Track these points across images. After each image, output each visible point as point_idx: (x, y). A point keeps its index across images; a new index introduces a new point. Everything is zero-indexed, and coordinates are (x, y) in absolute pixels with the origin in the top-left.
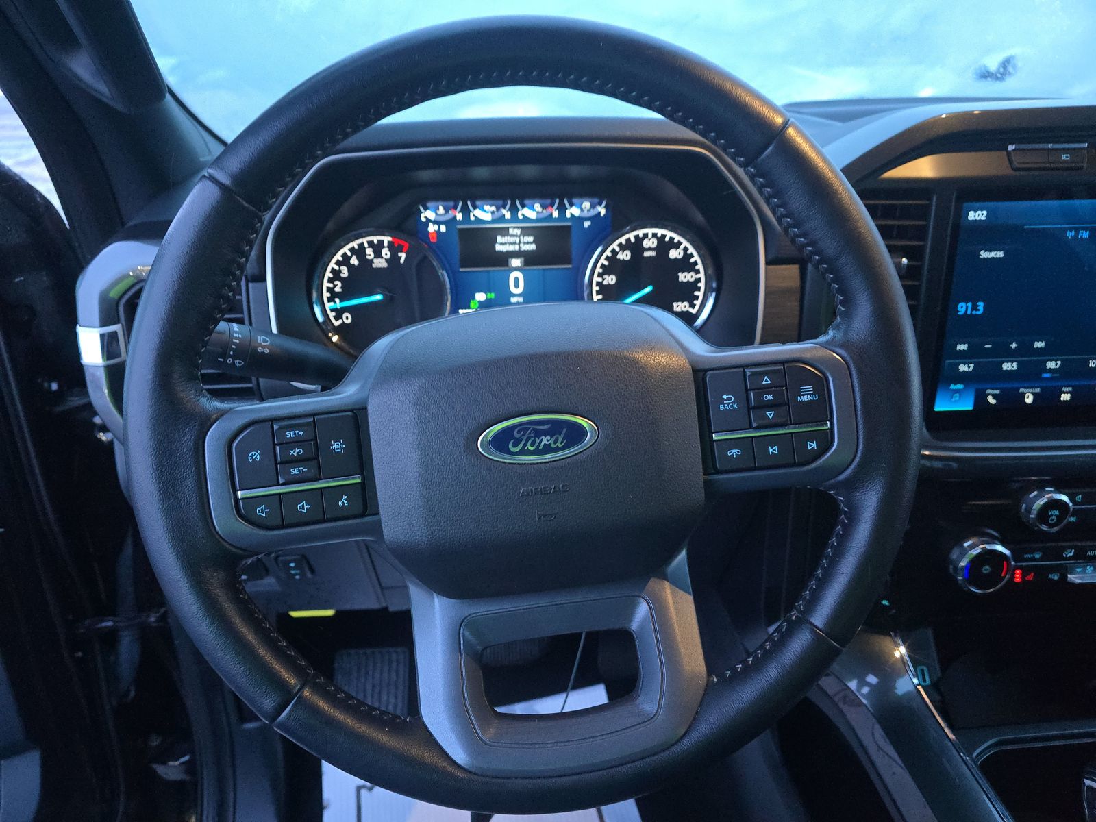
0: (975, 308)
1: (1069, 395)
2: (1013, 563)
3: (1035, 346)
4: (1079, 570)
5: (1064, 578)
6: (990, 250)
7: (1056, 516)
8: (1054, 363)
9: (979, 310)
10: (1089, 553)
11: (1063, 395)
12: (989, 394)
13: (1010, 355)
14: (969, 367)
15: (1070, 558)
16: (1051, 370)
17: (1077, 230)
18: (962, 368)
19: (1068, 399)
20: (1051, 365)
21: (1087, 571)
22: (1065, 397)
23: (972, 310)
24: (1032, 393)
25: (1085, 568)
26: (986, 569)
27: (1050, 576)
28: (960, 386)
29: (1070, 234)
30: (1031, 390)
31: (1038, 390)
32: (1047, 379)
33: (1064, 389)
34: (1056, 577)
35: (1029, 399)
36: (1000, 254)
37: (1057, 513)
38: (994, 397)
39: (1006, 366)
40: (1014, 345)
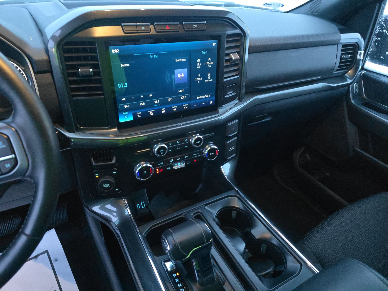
0: (124, 85)
1: (164, 111)
2: (153, 168)
3: (149, 96)
4: (176, 165)
5: (172, 168)
6: (124, 64)
7: (162, 151)
8: (157, 101)
9: (126, 86)
10: (177, 159)
11: (162, 111)
12: (138, 114)
13: (142, 100)
14: (128, 106)
15: (172, 162)
16: (156, 104)
17: (153, 55)
18: (126, 107)
19: (164, 112)
20: (156, 102)
21: (178, 165)
22: (163, 112)
23: (123, 86)
24: (152, 112)
25: (177, 164)
26: (145, 172)
27: (168, 169)
28: (126, 113)
29: (151, 56)
30: (152, 111)
31: (154, 111)
32: (156, 106)
33: (162, 109)
34: (169, 168)
35: (152, 114)
36: (128, 65)
37: (163, 150)
38: (140, 115)
39: (141, 104)
40: (142, 97)
